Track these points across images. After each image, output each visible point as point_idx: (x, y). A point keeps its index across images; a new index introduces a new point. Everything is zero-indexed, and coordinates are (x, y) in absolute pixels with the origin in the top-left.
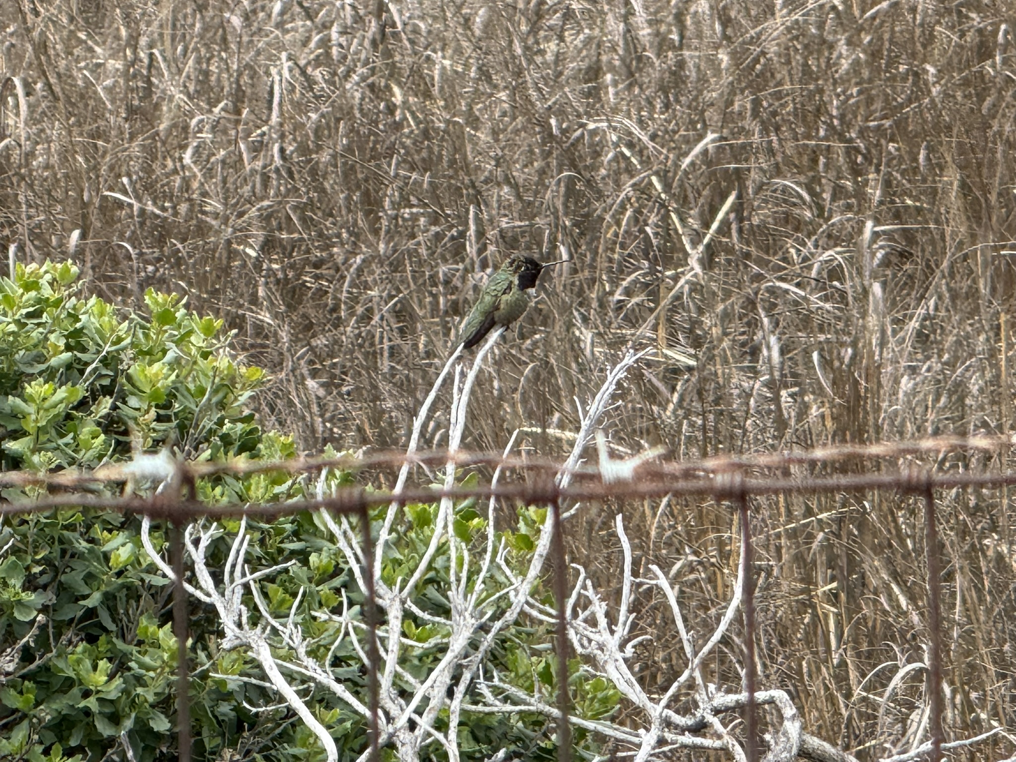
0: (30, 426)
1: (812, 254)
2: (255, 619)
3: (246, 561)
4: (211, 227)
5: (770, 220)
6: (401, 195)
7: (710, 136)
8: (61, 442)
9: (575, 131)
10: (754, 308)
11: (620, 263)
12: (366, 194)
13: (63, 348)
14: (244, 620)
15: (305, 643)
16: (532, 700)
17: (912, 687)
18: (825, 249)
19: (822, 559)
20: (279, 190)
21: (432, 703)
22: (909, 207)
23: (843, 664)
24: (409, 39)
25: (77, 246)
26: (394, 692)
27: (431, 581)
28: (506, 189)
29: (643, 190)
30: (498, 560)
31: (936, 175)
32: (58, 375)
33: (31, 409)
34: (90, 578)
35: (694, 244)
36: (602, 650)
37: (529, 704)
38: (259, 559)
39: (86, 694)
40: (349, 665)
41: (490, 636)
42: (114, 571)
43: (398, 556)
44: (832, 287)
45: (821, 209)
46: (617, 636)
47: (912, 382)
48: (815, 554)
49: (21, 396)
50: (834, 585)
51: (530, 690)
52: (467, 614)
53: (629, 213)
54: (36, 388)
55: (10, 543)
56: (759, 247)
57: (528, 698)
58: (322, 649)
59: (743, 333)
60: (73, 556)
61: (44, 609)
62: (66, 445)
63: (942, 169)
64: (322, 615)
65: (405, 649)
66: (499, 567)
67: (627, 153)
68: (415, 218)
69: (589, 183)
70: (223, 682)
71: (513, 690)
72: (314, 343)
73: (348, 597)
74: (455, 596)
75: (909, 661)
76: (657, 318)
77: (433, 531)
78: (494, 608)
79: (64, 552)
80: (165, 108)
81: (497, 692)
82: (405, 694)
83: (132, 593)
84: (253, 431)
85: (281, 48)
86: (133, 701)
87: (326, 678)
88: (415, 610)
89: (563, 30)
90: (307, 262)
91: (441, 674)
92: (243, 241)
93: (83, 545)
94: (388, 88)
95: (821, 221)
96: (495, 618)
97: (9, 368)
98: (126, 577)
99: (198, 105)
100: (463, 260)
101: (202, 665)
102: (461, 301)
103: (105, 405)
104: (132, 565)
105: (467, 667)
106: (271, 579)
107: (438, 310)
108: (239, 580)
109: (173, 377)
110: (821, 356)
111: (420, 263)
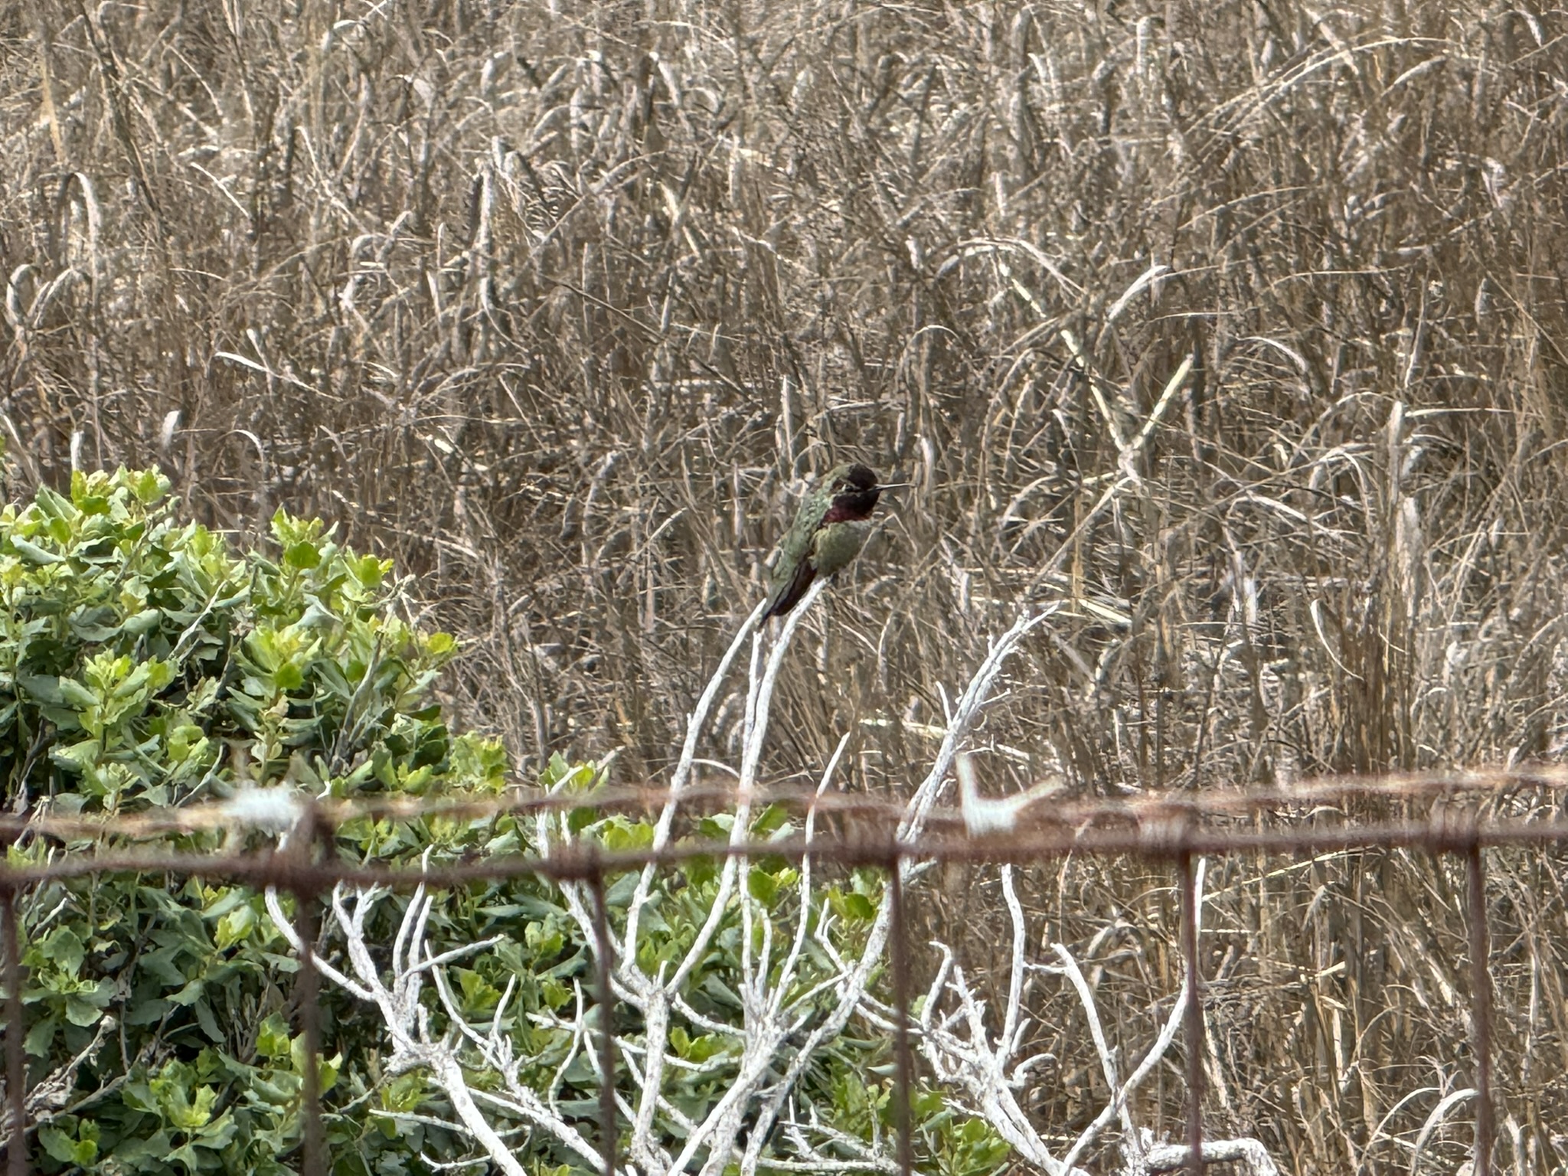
0: (93, 723)
1: (1312, 453)
2: (440, 1025)
3: (428, 935)
4: (381, 408)
5: (1245, 399)
6: (676, 358)
7: (1155, 269)
8: (140, 749)
9: (945, 258)
10: (1220, 537)
11: (1012, 466)
12: (622, 355)
13: (143, 602)
14: (423, 1027)
15: (517, 1063)
16: (870, 1153)
17: (1461, 1127)
18: (1329, 446)
19: (1323, 926)
20: (487, 348)
21: (713, 1157)
22: (1461, 379)
23: (1355, 1088)
24: (689, 118)
25: (173, 436)
26: (654, 1140)
27: (713, 966)
28: (838, 350)
29: (1050, 351)
30: (818, 935)
31: (1502, 330)
32: (137, 644)
33: (95, 697)
34: (184, 960)
35: (1128, 437)
36: (978, 1076)
37: (866, 1159)
38: (446, 931)
39: (178, 1140)
40: (586, 1097)
41: (803, 1054)
42: (222, 949)
43: (664, 927)
44: (1340, 503)
45: (1324, 381)
46: (1002, 1053)
47: (1464, 651)
48: (1311, 919)
49: (79, 677)
50: (1342, 966)
51: (866, 1136)
52: (768, 1020)
53: (1027, 388)
54: (99, 665)
55: (61, 907)
56: (1228, 440)
57: (863, 1150)
58: (544, 1072)
59: (1203, 575)
60: (158, 925)
61: (113, 1008)
62: (149, 753)
63: (1510, 320)
64: (544, 1019)
65: (672, 1072)
66: (818, 944)
67: (1026, 294)
68: (696, 393)
69: (965, 342)
70: (390, 1123)
71: (839, 1137)
72: (540, 586)
73: (584, 992)
74: (750, 992)
75: (1457, 1085)
76: (1070, 550)
77: (717, 888)
78: (810, 1011)
79: (144, 919)
80: (312, 221)
81: (815, 1139)
82: (672, 1143)
83: (250, 983)
84: (439, 733)
85: (491, 130)
86: (251, 1151)
87: (549, 1118)
88: (688, 1011)
89: (926, 104)
90: (529, 462)
91: (727, 1112)
92: (432, 428)
93: (173, 909)
94: (657, 193)
95: (1323, 401)
96: (813, 1024)
97: (60, 635)
98: (240, 958)
99: (363, 216)
100: (771, 460)
101: (357, 1096)
102: (766, 523)
103: (209, 691)
104: (250, 939)
105: (767, 1101)
106: (466, 962)
107: (732, 538)
108: (415, 965)
109: (315, 648)
110: (1323, 608)
111: (704, 463)
